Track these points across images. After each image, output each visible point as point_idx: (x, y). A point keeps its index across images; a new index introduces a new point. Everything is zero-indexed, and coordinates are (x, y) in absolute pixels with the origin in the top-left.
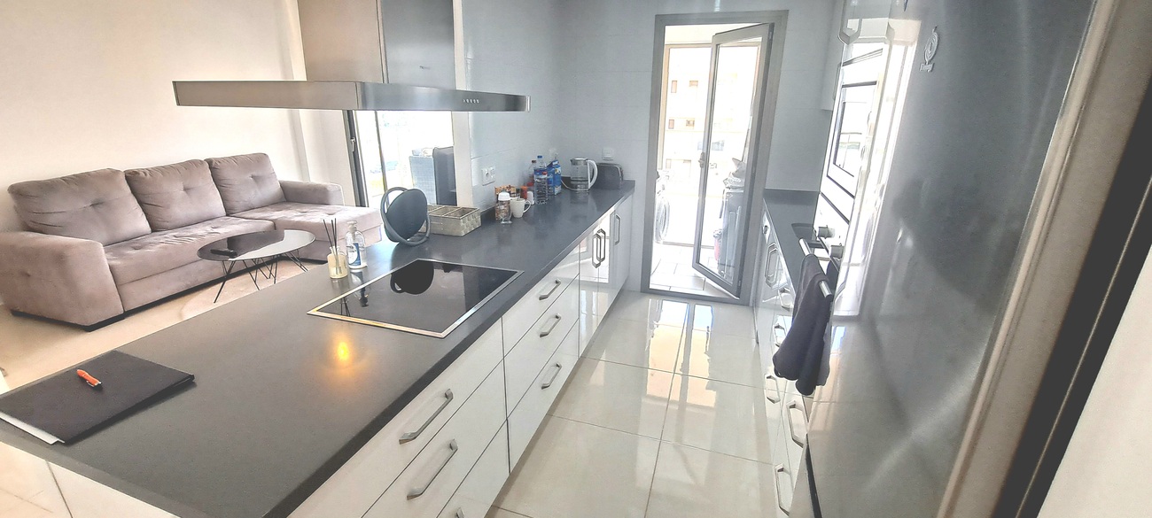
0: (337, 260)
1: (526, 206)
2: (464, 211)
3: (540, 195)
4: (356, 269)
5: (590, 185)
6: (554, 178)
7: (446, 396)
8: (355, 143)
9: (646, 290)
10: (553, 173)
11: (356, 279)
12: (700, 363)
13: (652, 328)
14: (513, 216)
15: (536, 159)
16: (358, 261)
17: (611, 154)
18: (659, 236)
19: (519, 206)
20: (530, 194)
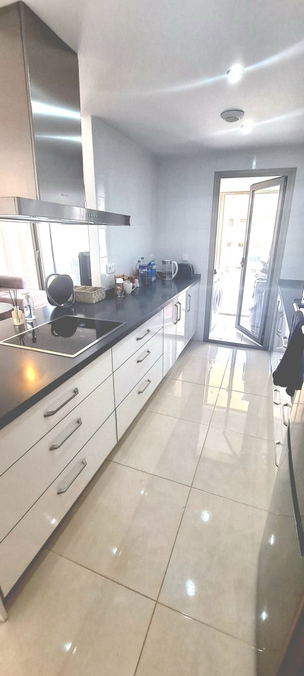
0: (17, 314)
1: (133, 287)
2: (95, 289)
3: (142, 281)
4: (30, 320)
5: (173, 276)
6: (152, 272)
7: (74, 392)
8: (39, 253)
9: (207, 340)
10: (151, 268)
11: (29, 326)
12: (239, 384)
13: (210, 362)
14: (125, 292)
15: (140, 259)
16: (30, 316)
17: (187, 258)
18: (215, 309)
19: (129, 286)
20: (137, 280)
